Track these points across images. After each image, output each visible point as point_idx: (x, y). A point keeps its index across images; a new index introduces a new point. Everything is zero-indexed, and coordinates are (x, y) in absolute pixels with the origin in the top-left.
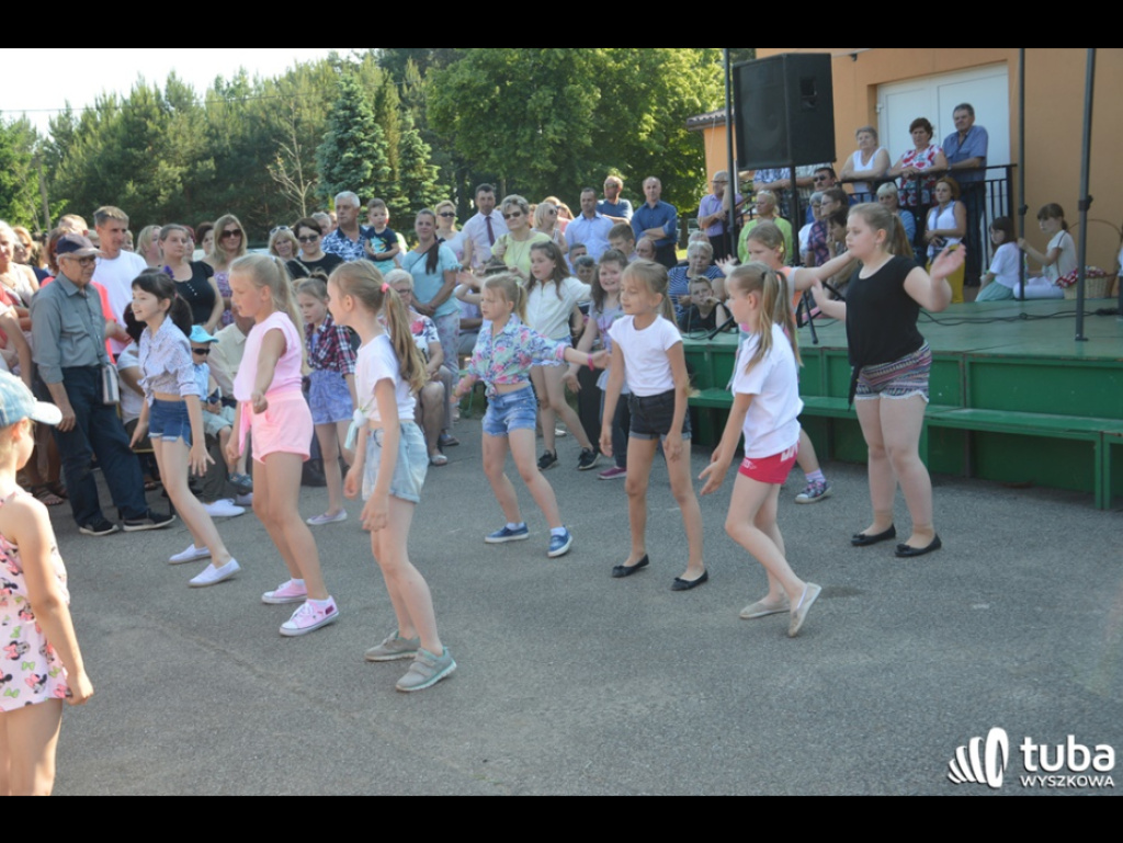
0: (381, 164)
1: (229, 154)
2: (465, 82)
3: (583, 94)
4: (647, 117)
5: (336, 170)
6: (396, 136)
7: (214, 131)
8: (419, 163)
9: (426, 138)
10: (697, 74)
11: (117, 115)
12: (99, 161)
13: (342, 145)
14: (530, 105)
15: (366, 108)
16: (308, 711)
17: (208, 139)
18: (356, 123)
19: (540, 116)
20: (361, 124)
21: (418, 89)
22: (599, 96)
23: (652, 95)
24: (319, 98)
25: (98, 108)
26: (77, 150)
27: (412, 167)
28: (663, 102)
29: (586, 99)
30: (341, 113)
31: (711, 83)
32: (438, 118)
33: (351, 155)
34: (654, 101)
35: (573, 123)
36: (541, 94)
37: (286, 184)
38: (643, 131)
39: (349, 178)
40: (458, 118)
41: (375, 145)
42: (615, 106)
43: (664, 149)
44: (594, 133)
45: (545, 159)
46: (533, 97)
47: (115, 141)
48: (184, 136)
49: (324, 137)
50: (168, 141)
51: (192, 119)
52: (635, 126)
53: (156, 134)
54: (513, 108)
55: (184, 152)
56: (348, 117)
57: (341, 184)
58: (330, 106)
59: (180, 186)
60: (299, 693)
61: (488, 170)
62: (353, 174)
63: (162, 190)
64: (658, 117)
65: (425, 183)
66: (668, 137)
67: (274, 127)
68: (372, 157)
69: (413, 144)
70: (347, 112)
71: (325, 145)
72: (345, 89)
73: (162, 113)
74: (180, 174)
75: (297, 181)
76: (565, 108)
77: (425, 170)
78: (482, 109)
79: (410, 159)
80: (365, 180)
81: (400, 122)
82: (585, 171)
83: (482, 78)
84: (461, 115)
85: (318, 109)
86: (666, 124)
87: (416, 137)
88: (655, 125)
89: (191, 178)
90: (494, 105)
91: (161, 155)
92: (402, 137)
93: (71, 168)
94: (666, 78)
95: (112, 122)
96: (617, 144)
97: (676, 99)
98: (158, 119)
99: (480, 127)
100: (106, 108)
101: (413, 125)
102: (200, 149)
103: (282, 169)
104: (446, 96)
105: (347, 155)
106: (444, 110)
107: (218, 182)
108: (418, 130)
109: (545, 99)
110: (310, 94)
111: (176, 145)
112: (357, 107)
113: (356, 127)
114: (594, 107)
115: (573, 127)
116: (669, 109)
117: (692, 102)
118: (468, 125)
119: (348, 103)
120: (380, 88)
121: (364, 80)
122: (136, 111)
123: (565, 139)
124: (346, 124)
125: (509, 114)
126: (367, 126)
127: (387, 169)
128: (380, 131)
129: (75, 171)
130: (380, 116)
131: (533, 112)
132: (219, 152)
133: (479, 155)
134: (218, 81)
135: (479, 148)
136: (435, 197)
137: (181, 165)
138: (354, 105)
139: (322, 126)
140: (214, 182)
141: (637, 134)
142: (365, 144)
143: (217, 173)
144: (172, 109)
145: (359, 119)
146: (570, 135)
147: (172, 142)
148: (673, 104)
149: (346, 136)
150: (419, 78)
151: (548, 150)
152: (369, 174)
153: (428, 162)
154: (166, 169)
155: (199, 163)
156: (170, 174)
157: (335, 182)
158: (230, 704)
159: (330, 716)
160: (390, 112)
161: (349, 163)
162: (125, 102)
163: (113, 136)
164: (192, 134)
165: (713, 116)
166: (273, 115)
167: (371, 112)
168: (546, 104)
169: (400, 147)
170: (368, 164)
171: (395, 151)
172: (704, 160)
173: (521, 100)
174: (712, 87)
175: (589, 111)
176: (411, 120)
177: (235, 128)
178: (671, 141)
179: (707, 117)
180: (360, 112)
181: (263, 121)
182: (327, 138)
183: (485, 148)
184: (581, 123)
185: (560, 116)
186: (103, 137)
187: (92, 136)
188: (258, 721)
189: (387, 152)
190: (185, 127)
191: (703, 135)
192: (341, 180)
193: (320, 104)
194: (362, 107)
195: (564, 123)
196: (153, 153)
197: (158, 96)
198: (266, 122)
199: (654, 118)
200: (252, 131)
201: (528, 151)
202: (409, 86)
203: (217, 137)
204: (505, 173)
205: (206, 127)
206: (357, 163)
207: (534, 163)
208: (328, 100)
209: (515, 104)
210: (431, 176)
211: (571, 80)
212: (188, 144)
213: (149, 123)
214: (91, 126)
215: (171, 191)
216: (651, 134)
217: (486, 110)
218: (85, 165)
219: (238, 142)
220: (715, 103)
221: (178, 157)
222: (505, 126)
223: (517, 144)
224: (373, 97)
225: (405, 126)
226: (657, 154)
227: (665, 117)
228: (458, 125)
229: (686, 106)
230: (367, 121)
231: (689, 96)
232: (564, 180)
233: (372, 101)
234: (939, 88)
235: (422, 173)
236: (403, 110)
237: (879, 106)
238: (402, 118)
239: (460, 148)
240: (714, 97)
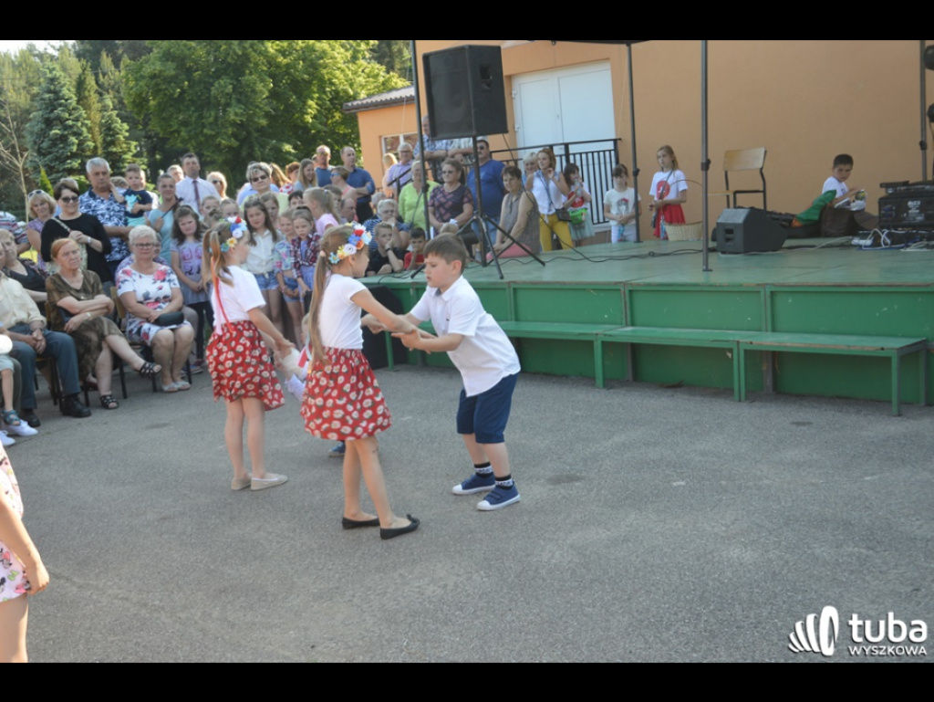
0: (85, 140)
2: (156, 72)
3: (258, 83)
4: (310, 102)
5: (45, 145)
6: (97, 116)
8: (118, 139)
9: (124, 119)
10: (349, 69)
13: (49, 123)
14: (213, 91)
15: (69, 92)
16: (135, 615)
18: (61, 105)
19: (223, 101)
20: (66, 106)
21: (112, 77)
22: (272, 85)
23: (314, 85)
24: (23, 83)
27: (113, 143)
28: (322, 90)
29: (260, 88)
30: (46, 96)
31: (360, 76)
32: (134, 102)
33: (57, 132)
34: (315, 89)
35: (250, 107)
36: (222, 83)
37: (4, 156)
38: (308, 114)
39: (58, 152)
40: (152, 103)
41: (79, 124)
42: (285, 94)
43: (325, 129)
44: (267, 115)
45: (229, 137)
46: (216, 85)
49: (31, 116)
52: (302, 110)
54: (199, 94)
56: (52, 99)
57: (50, 156)
58: (34, 90)
60: (122, 599)
61: (180, 145)
62: (62, 148)
64: (320, 102)
65: (125, 156)
66: (328, 119)
68: (77, 134)
69: (112, 123)
70: (52, 96)
71: (34, 123)
72: (49, 76)
76: (243, 95)
77: (124, 145)
78: (172, 95)
79: (111, 136)
80: (71, 153)
81: (100, 105)
82: (262, 147)
83: (170, 69)
84: (154, 99)
85: (23, 92)
86: (326, 109)
87: (115, 118)
88: (318, 110)
90: (183, 92)
92: (103, 117)
94: (324, 71)
96: (285, 124)
97: (333, 88)
99: (171, 109)
101: (111, 107)
104: (141, 83)
105: (54, 132)
106: (139, 95)
108: (116, 112)
109: (226, 87)
110: (14, 79)
112: (60, 91)
113: (60, 109)
114: (267, 94)
115: (252, 110)
116: (328, 97)
117: (345, 92)
118: (161, 108)
119: (52, 87)
120: (80, 76)
121: (64, 69)
123: (244, 120)
124: (51, 106)
125: (196, 98)
126: (71, 108)
127: (91, 144)
128: (82, 112)
130: (81, 99)
131: (216, 98)
133: (172, 133)
138: (58, 89)
139: (28, 107)
141: (303, 116)
142: (70, 123)
145: (63, 101)
146: (249, 116)
148: (330, 92)
149: (52, 116)
150: (113, 68)
151: (231, 129)
152: (75, 148)
153: (125, 137)
157: (44, 155)
158: (59, 615)
159: (157, 618)
160: (90, 96)
161: (57, 139)
165: (364, 102)
167: (73, 96)
168: (227, 91)
169: (101, 125)
170: (73, 139)
171: (97, 129)
172: (358, 138)
173: (205, 88)
174: (361, 79)
175: (263, 97)
176: (109, 103)
178: (329, 121)
179: (359, 102)
180: (64, 95)
182: (35, 117)
183: (175, 128)
184: (257, 107)
185: (239, 101)
188: (90, 628)
189: (90, 130)
191: (357, 117)
192: (51, 153)
193: (25, 88)
194: (65, 91)
195: (243, 107)
199: (317, 104)
201: (213, 130)
202: (104, 75)
204: (195, 148)
206: (63, 139)
207: (219, 139)
208: (32, 85)
209: (200, 90)
210: (130, 151)
211: (248, 72)
216: (315, 117)
217: (176, 96)
220: (363, 92)
222: (193, 109)
223: (203, 123)
224: (74, 83)
225: (104, 109)
226: (319, 132)
227: (324, 104)
228: (152, 108)
229: (341, 94)
230: (70, 104)
231: (343, 86)
232: (244, 153)
233: (74, 86)
234: (559, 79)
235: (121, 148)
236: (101, 95)
237: (514, 92)
238: (101, 101)
239: (155, 127)
240: (363, 87)
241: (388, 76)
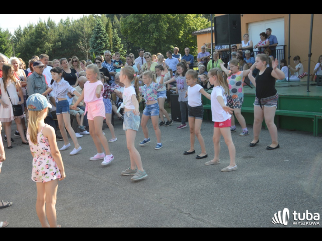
1: (65, 41)
2: (132, 21)
3: (164, 25)
4: (181, 31)
5: (95, 45)
6: (112, 36)
7: (60, 34)
8: (118, 43)
9: (120, 37)
10: (195, 20)
11: (34, 29)
12: (29, 42)
13: (97, 38)
14: (149, 28)
15: (103, 28)
17: (59, 36)
18: (101, 32)
19: (152, 31)
20: (102, 33)
21: (117, 23)
22: (168, 26)
23: (183, 26)
24: (90, 25)
25: (28, 28)
26: (22, 39)
27: (116, 45)
28: (185, 27)
29: (164, 27)
30: (97, 30)
31: (198, 23)
32: (124, 32)
33: (99, 41)
34: (183, 27)
35: (161, 33)
36: (152, 25)
37: (83, 49)
38: (180, 35)
39: (99, 48)
40: (129, 31)
41: (106, 39)
42: (172, 28)
43: (185, 40)
44: (166, 36)
45: (153, 43)
46: (150, 26)
47: (34, 36)
48: (52, 36)
49: (91, 36)
50: (48, 37)
51: (54, 31)
52: (178, 34)
53: (45, 35)
55: (52, 40)
56: (98, 31)
57: (96, 49)
58: (93, 28)
59: (51, 50)
61: (137, 46)
62: (100, 46)
63: (46, 51)
64: (184, 32)
65: (120, 49)
66: (187, 37)
67: (77, 33)
68: (105, 42)
69: (116, 38)
70: (98, 29)
71: (92, 38)
72: (98, 23)
73: (46, 29)
74: (51, 46)
75: (86, 48)
76: (159, 29)
77: (120, 46)
78: (136, 29)
79: (115, 42)
80: (103, 48)
82: (164, 46)
83: (136, 21)
84: (130, 31)
85: (90, 29)
86: (186, 34)
87: (117, 37)
88: (183, 34)
89: (54, 47)
90: (139, 28)
91: (46, 41)
92: (113, 37)
93: (21, 44)
94: (186, 21)
95: (32, 31)
96: (173, 39)
97: (189, 27)
98: (45, 31)
99: (135, 34)
100: (30, 27)
101: (116, 33)
102: (57, 39)
103: (81, 45)
104: (126, 25)
105: (98, 41)
106: (125, 29)
107: (62, 48)
108: (118, 35)
109: (153, 26)
110: (87, 24)
111: (50, 38)
112: (101, 28)
113: (100, 34)
114: (167, 29)
115: (161, 34)
116: (187, 30)
117: (193, 28)
118: (132, 33)
119: (98, 27)
120: (107, 23)
121: (102, 21)
122: (39, 29)
124: (98, 33)
125: (143, 30)
127: (109, 45)
128: (107, 35)
129: (22, 45)
130: (107, 30)
131: (150, 30)
132: (62, 40)
133: (135, 42)
134: (61, 20)
135: (135, 39)
136: (122, 53)
137: (52, 44)
138: (100, 27)
139: (91, 33)
140: (61, 48)
141: (178, 36)
142: (103, 38)
143: (62, 46)
144: (49, 28)
145: (101, 31)
146: (160, 36)
147: (49, 37)
148: (188, 28)
149: (98, 36)
150: (118, 20)
151: (154, 40)
152: (104, 46)
153: (120, 43)
154: (48, 45)
155: (57, 43)
156: (49, 46)
157: (95, 49)
160: (110, 29)
161: (99, 44)
162: (36, 26)
163: (33, 35)
164: (55, 35)
165: (199, 31)
166: (77, 30)
167: (105, 29)
168: (153, 28)
169: (113, 39)
170: (104, 44)
171: (111, 40)
172: (197, 44)
173: (146, 27)
174: (199, 23)
175: (165, 30)
177: (66, 34)
178: (187, 38)
179: (198, 32)
181: (74, 32)
182: (93, 36)
183: (136, 40)
184: (163, 33)
185: (157, 31)
186: (30, 36)
187: (27, 35)
189: (109, 40)
190: (53, 33)
191: (197, 37)
192: (96, 48)
193: (90, 27)
194: (102, 28)
195: (158, 33)
196: (44, 40)
197: (45, 24)
198: (75, 32)
199: (183, 32)
200: (71, 35)
201: (148, 41)
202: (115, 22)
203: (62, 36)
204: (142, 47)
205: (59, 33)
206: (101, 43)
207: (150, 44)
208: (92, 26)
209: (145, 28)
210: (121, 47)
211: (160, 21)
212: (53, 38)
213: (43, 32)
214: (26, 33)
215: (49, 51)
216: (182, 36)
217: (137, 29)
218: (25, 43)
219: (67, 37)
220: (200, 28)
221: (51, 41)
222: (142, 34)
223: (145, 39)
224: (105, 25)
225: (114, 33)
226: (183, 42)
227: (186, 32)
228: (129, 33)
229: (192, 29)
230: (104, 32)
231: (192, 26)
232: (158, 48)
233: (105, 26)
234: (265, 24)
235: (118, 46)
236: (113, 29)
237: (249, 29)
238: (113, 31)
239: (130, 40)
240: (199, 26)
241: (208, 22)
